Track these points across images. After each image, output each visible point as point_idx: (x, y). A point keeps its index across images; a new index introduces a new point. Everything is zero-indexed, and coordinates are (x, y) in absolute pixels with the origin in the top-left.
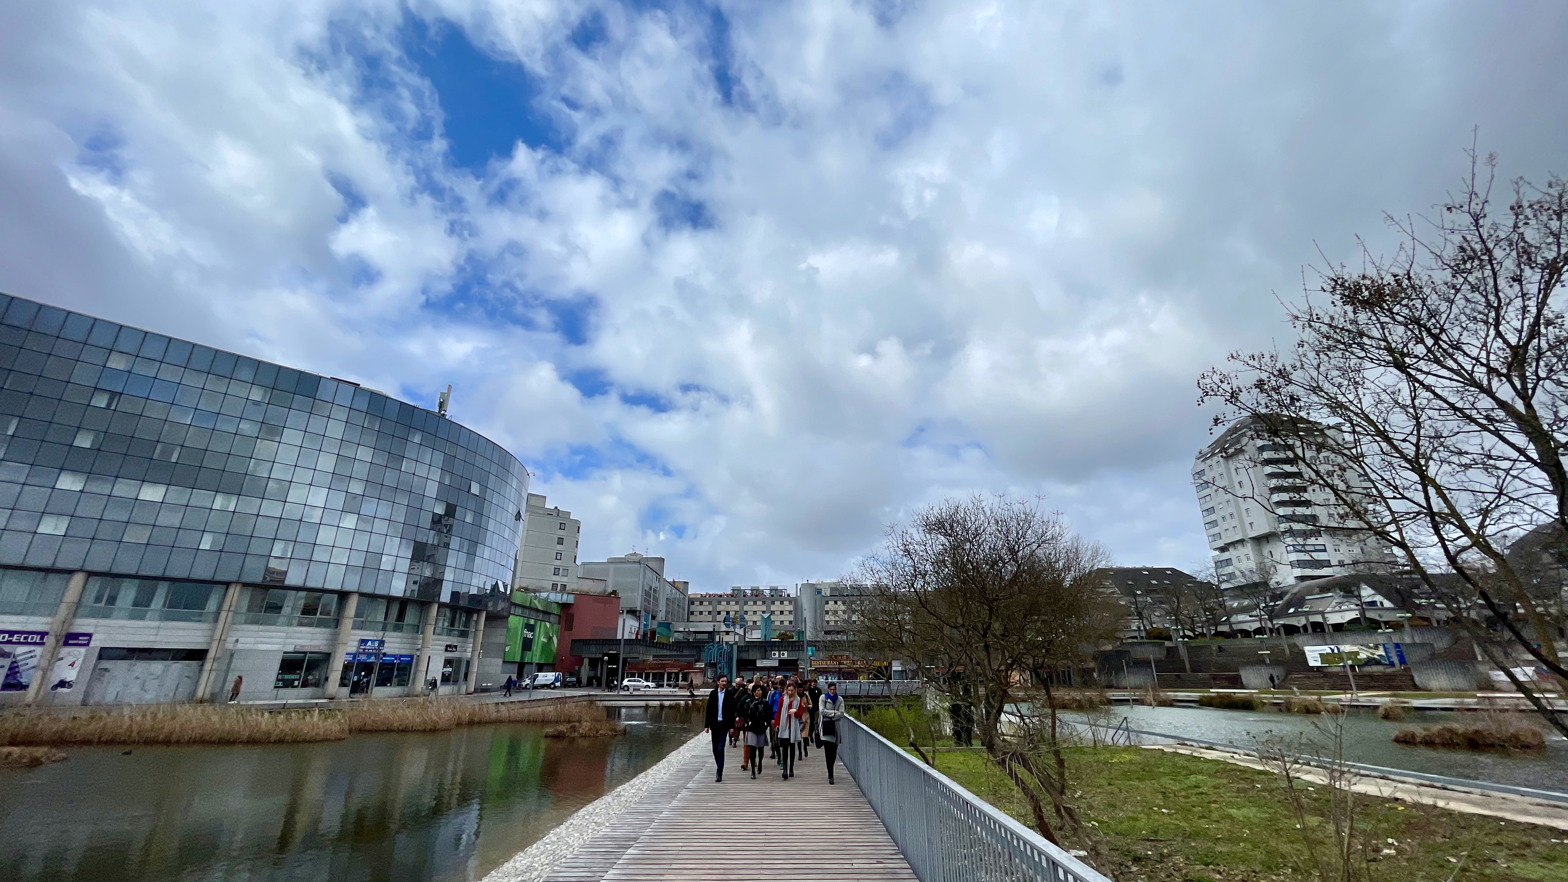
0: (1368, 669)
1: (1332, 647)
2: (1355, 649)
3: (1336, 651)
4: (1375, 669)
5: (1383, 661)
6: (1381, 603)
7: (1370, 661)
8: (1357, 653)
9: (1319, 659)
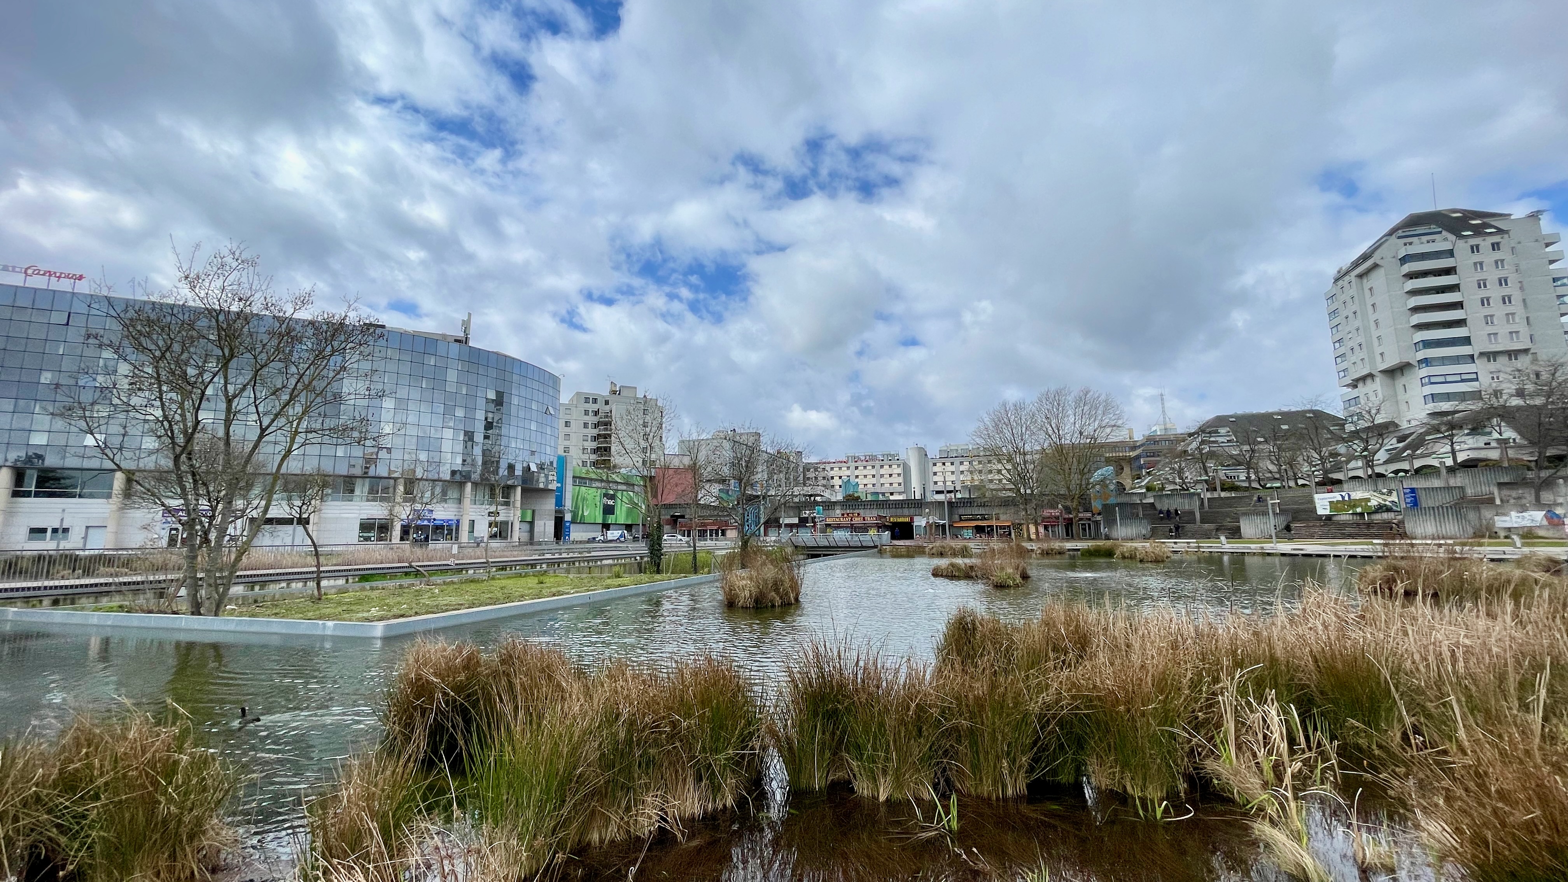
0: (1377, 517)
1: (1343, 494)
2: (1366, 495)
3: (1347, 498)
4: (1385, 516)
5: (1394, 508)
6: (1514, 440)
7: (1381, 508)
8: (1368, 500)
9: (1328, 507)
